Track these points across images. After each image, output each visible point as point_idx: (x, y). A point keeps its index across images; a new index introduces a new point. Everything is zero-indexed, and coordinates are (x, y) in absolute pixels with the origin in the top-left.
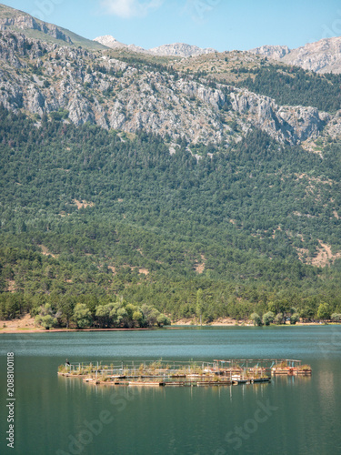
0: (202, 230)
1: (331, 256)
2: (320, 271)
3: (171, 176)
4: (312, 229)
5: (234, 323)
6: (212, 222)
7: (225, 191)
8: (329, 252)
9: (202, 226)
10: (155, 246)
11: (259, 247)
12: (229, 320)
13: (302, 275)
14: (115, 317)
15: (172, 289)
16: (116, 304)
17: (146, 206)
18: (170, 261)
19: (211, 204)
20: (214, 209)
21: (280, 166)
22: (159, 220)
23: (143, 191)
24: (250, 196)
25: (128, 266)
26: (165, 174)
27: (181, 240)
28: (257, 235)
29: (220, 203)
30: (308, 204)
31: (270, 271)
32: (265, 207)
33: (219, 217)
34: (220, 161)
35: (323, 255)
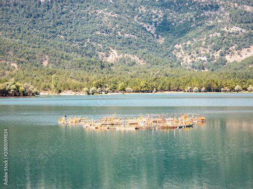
0: (45, 42)
1: (117, 56)
2: (112, 65)
3: (27, 11)
4: (106, 41)
5: (73, 93)
6: (50, 37)
7: (58, 20)
8: (116, 54)
9: (45, 39)
10: (19, 50)
11: (77, 52)
12: (70, 91)
13: (102, 67)
14: (10, 90)
15: (34, 74)
16: (10, 83)
17: (13, 28)
18: (28, 59)
19: (50, 27)
20: (52, 30)
21: (88, 6)
22: (20, 36)
23: (11, 19)
24: (71, 23)
25: (4, 61)
26: (23, 9)
27: (34, 47)
28: (76, 45)
29: (55, 26)
30: (104, 28)
31: (85, 65)
32: (80, 29)
33: (54, 34)
34: (55, 3)
35: (112, 56)
